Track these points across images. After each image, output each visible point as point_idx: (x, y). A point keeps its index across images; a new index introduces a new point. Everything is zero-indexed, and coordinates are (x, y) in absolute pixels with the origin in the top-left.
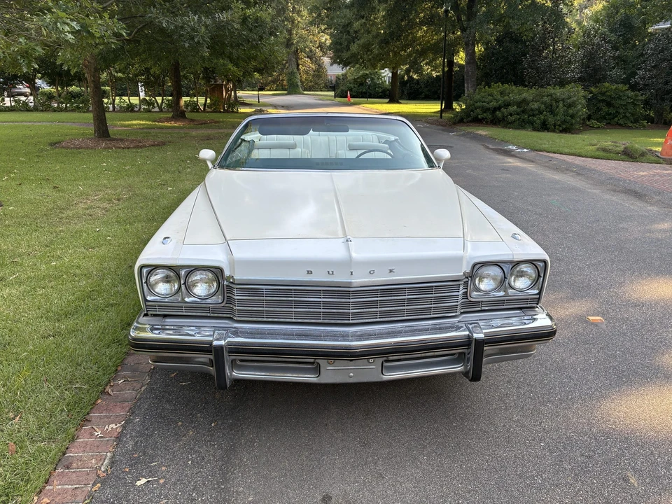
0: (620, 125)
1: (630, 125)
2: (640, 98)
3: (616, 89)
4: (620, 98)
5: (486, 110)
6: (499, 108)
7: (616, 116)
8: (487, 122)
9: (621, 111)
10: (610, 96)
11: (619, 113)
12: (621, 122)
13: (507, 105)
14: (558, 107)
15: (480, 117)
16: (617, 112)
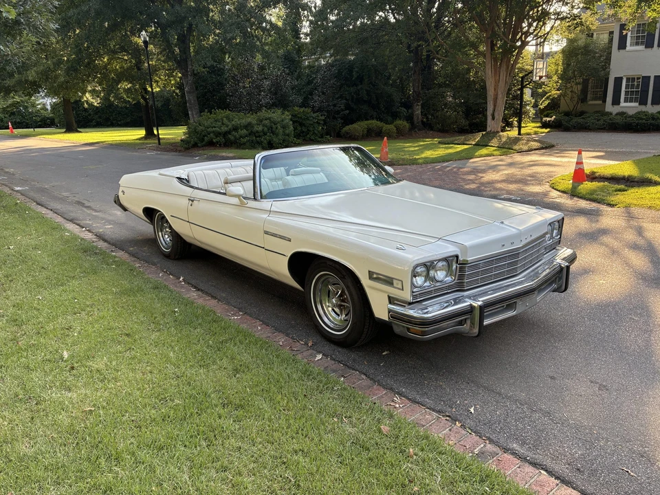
0: (312, 140)
1: (320, 140)
2: (321, 118)
3: (303, 111)
4: (308, 119)
5: (218, 134)
6: (229, 132)
7: (308, 133)
8: (220, 145)
9: (311, 129)
10: (301, 118)
11: (310, 131)
12: (312, 138)
13: (236, 129)
14: (277, 128)
15: (214, 140)
16: (308, 130)
